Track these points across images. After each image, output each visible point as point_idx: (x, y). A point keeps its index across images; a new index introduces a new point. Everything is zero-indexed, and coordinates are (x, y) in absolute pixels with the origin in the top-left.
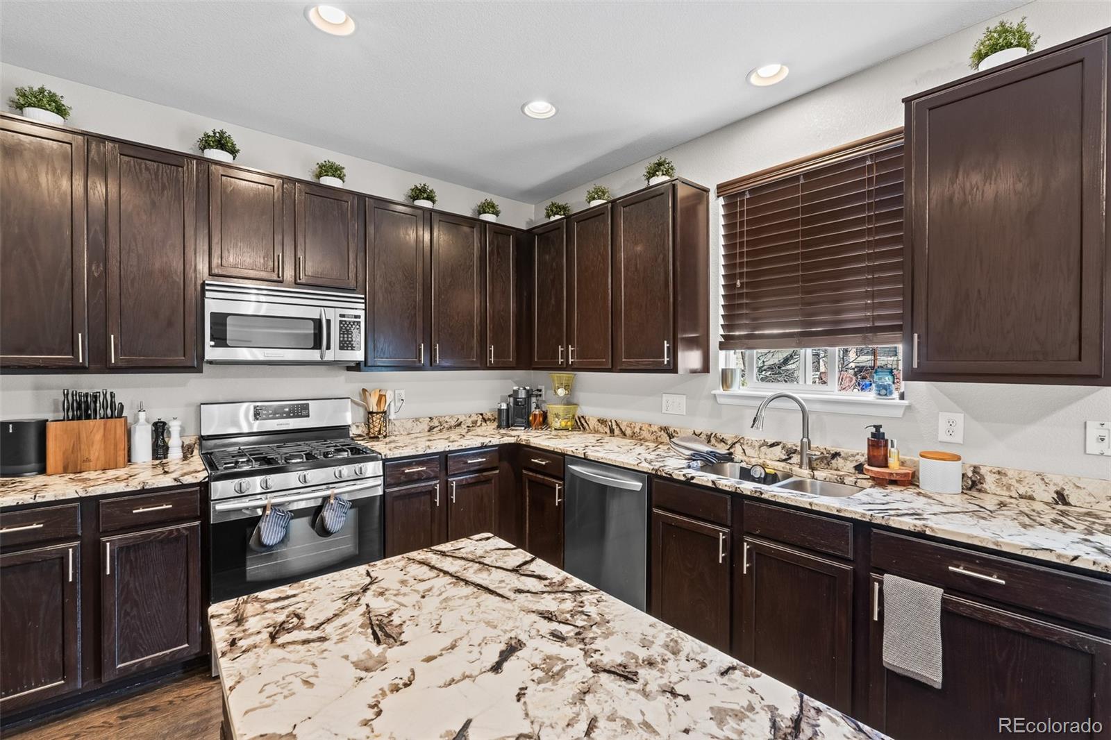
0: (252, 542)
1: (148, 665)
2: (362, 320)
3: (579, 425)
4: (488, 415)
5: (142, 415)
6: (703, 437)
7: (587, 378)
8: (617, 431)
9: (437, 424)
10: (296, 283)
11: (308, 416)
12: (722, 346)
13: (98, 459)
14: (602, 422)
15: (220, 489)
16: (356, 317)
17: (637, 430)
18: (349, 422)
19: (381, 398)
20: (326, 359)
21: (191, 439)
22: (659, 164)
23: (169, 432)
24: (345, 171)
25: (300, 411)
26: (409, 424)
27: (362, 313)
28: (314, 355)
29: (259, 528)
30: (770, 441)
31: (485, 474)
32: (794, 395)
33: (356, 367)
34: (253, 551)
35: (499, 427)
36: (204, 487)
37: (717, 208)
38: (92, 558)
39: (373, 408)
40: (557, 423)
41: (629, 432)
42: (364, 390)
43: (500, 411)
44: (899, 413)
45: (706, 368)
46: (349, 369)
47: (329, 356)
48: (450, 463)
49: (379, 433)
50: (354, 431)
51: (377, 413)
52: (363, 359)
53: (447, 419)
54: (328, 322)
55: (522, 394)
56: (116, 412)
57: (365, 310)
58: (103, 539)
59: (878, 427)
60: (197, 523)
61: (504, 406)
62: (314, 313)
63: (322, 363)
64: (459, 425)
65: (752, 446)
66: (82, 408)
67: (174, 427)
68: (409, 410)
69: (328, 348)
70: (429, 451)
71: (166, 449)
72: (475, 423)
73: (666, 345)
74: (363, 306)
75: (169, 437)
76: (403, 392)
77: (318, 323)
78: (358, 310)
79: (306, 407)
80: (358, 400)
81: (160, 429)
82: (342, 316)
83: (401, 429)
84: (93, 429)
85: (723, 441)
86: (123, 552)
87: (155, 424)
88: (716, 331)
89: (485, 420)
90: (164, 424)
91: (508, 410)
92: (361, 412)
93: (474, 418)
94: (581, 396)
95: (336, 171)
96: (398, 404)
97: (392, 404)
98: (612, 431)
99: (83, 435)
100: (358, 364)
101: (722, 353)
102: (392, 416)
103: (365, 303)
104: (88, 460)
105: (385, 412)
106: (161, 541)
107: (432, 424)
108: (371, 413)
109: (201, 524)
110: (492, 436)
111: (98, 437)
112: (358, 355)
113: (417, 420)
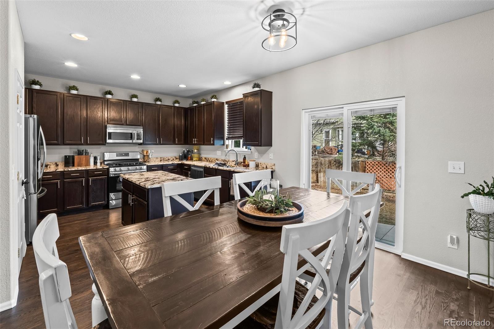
0: (118, 181)
1: (97, 205)
2: (142, 133)
3: (200, 159)
4: (178, 157)
5: (92, 155)
6: (223, 160)
7: (203, 147)
8: (208, 161)
9: (162, 159)
10: (126, 124)
11: (129, 156)
12: (227, 139)
13: (84, 164)
14: (205, 158)
15: (112, 169)
16: (141, 132)
17: (212, 160)
18: (139, 158)
19: (147, 152)
20: (133, 142)
21: (102, 161)
22: (213, 96)
23: (97, 159)
24: (138, 96)
25: (127, 155)
26: (155, 159)
27: (142, 131)
28: (131, 141)
29: (119, 178)
30: (233, 161)
31: (173, 171)
32: (235, 150)
33: (140, 144)
34: (118, 183)
35: (179, 160)
36: (108, 169)
37: (226, 107)
38: (87, 181)
39: (145, 154)
40: (194, 159)
41: (210, 161)
42: (143, 150)
43: (180, 156)
44: (250, 153)
45: (224, 145)
46: (139, 145)
47: (134, 141)
48: (163, 167)
49: (147, 161)
50: (140, 160)
51: (146, 156)
52: (142, 142)
53: (165, 158)
54: (134, 133)
55: (186, 151)
56: (87, 153)
57: (143, 130)
58: (89, 178)
59: (245, 156)
60: (106, 177)
61: (181, 155)
62: (131, 132)
63: (132, 143)
64: (169, 160)
65: (231, 162)
66: (80, 153)
67: (99, 158)
68: (155, 155)
69: (134, 140)
70: (158, 164)
71: (97, 163)
72: (173, 159)
73: (212, 139)
74: (142, 130)
75: (97, 160)
76: (153, 151)
77: (131, 134)
78: (141, 131)
79: (128, 154)
80: (141, 152)
81: (95, 158)
82: (137, 132)
83: (153, 160)
84: (83, 157)
85: (226, 161)
86: (93, 181)
87: (94, 157)
88: (226, 135)
89: (176, 159)
90: (96, 157)
91: (182, 156)
92: (142, 155)
93: (173, 158)
94: (202, 152)
95: (136, 96)
96: (152, 154)
97: (150, 154)
98: (207, 160)
99: (81, 159)
100: (141, 143)
101: (227, 141)
102: (150, 157)
103: (143, 129)
104: (82, 164)
105: (148, 156)
106: (100, 180)
107: (161, 159)
108: (145, 156)
109: (107, 177)
110: (177, 162)
111: (84, 159)
112: (141, 141)
113: (157, 158)
